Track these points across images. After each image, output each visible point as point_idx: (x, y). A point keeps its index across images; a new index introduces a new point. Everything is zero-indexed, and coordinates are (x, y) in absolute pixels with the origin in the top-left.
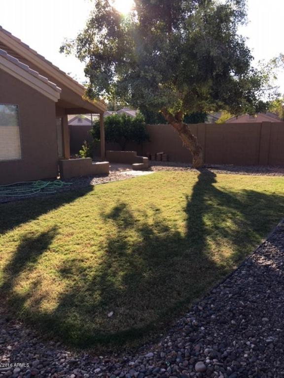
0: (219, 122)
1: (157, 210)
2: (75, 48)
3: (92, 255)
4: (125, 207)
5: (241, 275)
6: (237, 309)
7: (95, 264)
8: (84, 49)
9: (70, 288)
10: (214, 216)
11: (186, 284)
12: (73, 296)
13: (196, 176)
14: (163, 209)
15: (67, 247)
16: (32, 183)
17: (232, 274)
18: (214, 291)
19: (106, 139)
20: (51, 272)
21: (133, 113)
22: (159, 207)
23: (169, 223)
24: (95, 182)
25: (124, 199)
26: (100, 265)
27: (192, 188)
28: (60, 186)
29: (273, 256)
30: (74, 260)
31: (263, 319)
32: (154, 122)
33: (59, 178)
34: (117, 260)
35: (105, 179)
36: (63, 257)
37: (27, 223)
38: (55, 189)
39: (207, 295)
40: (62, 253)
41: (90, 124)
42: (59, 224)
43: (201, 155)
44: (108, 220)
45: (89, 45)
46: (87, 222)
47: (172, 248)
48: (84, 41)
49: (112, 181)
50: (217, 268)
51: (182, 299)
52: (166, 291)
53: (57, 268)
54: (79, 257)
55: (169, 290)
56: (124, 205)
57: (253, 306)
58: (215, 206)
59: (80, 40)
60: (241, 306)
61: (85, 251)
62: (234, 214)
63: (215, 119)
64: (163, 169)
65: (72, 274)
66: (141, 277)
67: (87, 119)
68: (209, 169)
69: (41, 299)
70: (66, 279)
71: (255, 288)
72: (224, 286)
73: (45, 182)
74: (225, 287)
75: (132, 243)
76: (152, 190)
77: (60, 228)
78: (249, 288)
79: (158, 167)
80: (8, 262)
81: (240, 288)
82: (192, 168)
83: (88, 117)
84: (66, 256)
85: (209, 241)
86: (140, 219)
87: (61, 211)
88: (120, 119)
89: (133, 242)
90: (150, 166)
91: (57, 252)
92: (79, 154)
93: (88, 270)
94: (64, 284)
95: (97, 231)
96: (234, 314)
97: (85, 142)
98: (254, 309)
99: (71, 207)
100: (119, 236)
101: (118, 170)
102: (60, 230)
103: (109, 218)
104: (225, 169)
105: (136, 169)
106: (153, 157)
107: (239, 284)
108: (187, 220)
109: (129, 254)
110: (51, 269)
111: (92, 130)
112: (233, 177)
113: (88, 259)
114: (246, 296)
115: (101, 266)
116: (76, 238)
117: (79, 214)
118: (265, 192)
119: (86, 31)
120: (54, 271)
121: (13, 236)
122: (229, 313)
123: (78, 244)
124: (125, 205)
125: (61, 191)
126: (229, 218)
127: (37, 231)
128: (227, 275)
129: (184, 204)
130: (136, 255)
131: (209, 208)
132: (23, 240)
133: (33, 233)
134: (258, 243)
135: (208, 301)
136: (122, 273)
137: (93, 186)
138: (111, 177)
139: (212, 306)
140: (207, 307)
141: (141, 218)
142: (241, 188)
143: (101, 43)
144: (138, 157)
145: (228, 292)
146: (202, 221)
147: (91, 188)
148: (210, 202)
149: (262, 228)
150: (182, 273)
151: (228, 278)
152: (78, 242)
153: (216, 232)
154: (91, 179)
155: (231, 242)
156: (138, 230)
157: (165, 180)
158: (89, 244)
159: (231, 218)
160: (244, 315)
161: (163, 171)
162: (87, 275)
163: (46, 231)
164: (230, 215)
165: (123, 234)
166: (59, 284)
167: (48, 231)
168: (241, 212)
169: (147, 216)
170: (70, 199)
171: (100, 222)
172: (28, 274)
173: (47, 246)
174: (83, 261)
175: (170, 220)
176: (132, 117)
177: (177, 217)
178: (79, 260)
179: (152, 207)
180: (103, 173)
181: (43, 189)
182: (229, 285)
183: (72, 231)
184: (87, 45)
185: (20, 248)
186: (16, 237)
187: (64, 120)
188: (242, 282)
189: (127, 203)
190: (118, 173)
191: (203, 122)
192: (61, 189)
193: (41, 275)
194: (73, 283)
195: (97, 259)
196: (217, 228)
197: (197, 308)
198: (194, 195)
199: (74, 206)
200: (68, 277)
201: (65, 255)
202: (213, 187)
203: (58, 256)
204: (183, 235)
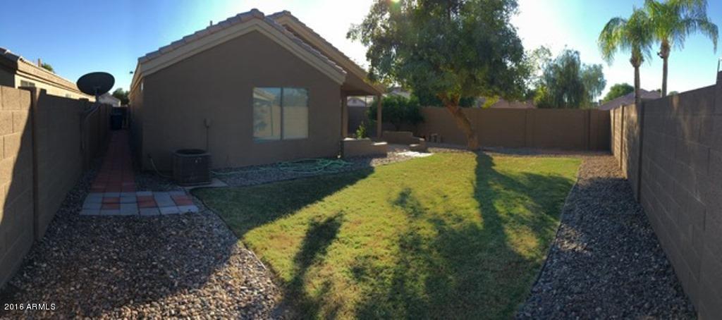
0: (484, 106)
1: (445, 196)
2: (361, 33)
3: (387, 251)
4: (410, 192)
5: (554, 264)
6: (567, 306)
7: (392, 264)
8: (368, 34)
9: (369, 295)
10: (504, 201)
11: (501, 286)
12: (374, 307)
13: (474, 159)
14: (451, 195)
15: (357, 239)
16: (315, 161)
17: (545, 264)
18: (535, 289)
19: (383, 121)
20: (343, 271)
21: (407, 96)
22: (446, 193)
23: (462, 211)
24: (375, 163)
25: (408, 182)
26: (398, 264)
27: (473, 172)
28: (341, 166)
29: (574, 238)
30: (366, 257)
31: (597, 310)
32: (426, 105)
33: (339, 157)
34: (416, 258)
35: (385, 161)
36: (355, 251)
37: (314, 205)
38: (337, 169)
39: (528, 296)
40: (353, 245)
41: (363, 105)
42: (345, 209)
43: (476, 138)
44: (397, 207)
45: (373, 29)
46: (374, 208)
47: (473, 242)
48: (369, 25)
49: (391, 162)
50: (528, 261)
51: (504, 307)
52: (482, 298)
53: (349, 267)
54: (373, 254)
55: (485, 297)
56: (409, 191)
57: (581, 298)
58: (502, 191)
59: (365, 25)
60: (569, 301)
61: (377, 244)
62: (522, 199)
63: (481, 103)
64: (440, 151)
65: (368, 275)
66: (448, 282)
67: (362, 101)
68: (484, 152)
69: (336, 309)
70: (362, 282)
71: (574, 277)
72: (542, 282)
73: (327, 161)
74: (544, 282)
75: (427, 237)
76: (435, 174)
77: (346, 214)
78: (569, 278)
79: (434, 149)
80: (298, 250)
81: (560, 280)
82: (468, 150)
83: (363, 98)
84: (358, 250)
85: (508, 231)
86: (428, 207)
87: (345, 193)
88: (396, 100)
89: (428, 235)
90: (426, 148)
91: (346, 244)
92: (356, 133)
93: (385, 270)
94: (360, 290)
95: (387, 220)
96: (566, 313)
97: (362, 123)
98: (583, 301)
99: (355, 190)
100: (410, 228)
101: (395, 151)
102: (346, 217)
103: (397, 204)
104: (498, 152)
105: (413, 150)
106: (427, 139)
107: (557, 276)
108: (479, 207)
109: (426, 250)
110: (343, 266)
111: (368, 111)
112: (509, 160)
113: (382, 256)
114: (569, 289)
115: (399, 266)
116: (365, 228)
117: (364, 198)
118: (541, 174)
119: (370, 17)
120: (346, 270)
121: (301, 218)
122: (560, 313)
123: (369, 236)
124: (410, 189)
125: (342, 171)
126: (519, 203)
127: (324, 214)
128: (541, 268)
129: (471, 189)
130: (435, 252)
131: (497, 193)
132: (312, 225)
133: (320, 216)
134: (555, 225)
135: (534, 304)
136: (423, 276)
137: (373, 168)
138: (391, 159)
139: (540, 309)
140: (535, 312)
141: (430, 206)
142: (519, 170)
143: (384, 27)
144: (415, 138)
145: (550, 288)
146: (494, 208)
147: (371, 170)
148: (496, 187)
149: (553, 210)
150: (492, 271)
151: (542, 270)
152: (368, 233)
153: (512, 219)
154: (371, 161)
155: (531, 229)
156: (430, 221)
157: (445, 163)
158: (380, 235)
159: (522, 203)
160: (575, 311)
161: (441, 153)
162: (385, 278)
163: (333, 217)
164: (519, 200)
165: (414, 225)
166: (355, 289)
167: (335, 217)
168: (529, 196)
169: (435, 203)
170: (352, 181)
171: (388, 209)
172: (320, 270)
173: (335, 235)
174: (377, 258)
175: (461, 208)
176: (407, 99)
177: (468, 205)
178: (373, 257)
179: (438, 192)
180: (381, 154)
181: (325, 167)
182: (548, 279)
183: (359, 218)
184: (371, 30)
185: (309, 235)
186: (305, 220)
187: (344, 101)
188: (558, 273)
189: (411, 187)
190: (396, 154)
191: (471, 105)
192: (342, 168)
193: (333, 273)
194: (371, 289)
195: (393, 257)
196: (511, 215)
197: (524, 315)
198: (478, 179)
199: (357, 188)
200: (364, 280)
201: (356, 248)
202: (494, 171)
203: (348, 249)
204: (480, 226)
